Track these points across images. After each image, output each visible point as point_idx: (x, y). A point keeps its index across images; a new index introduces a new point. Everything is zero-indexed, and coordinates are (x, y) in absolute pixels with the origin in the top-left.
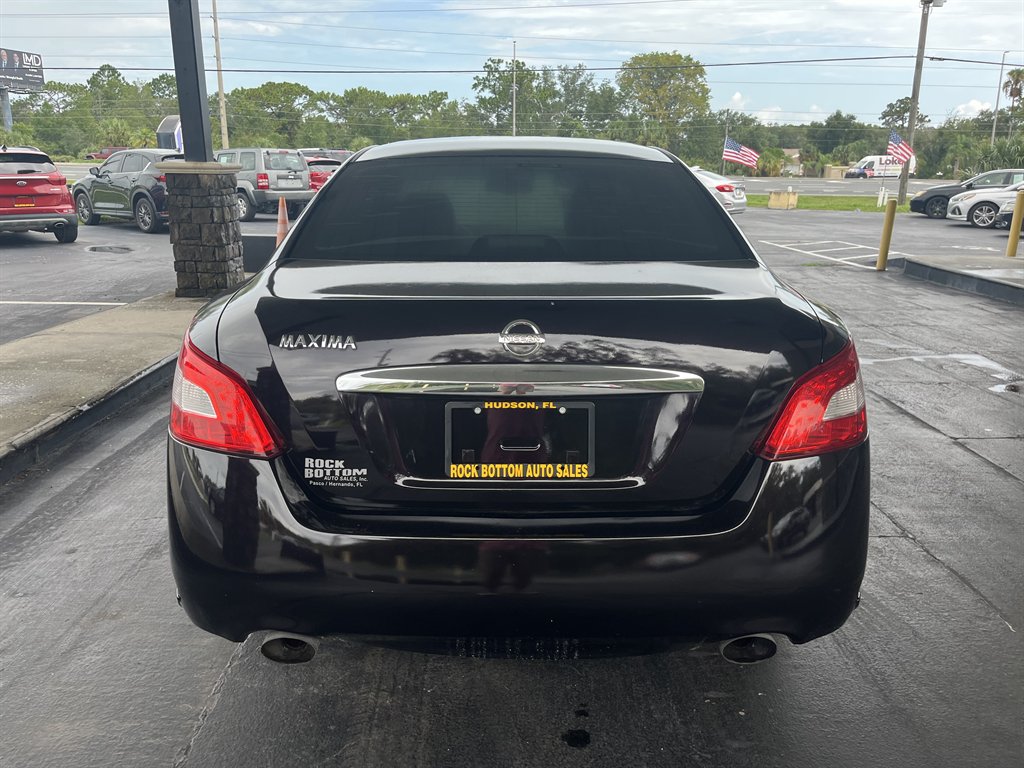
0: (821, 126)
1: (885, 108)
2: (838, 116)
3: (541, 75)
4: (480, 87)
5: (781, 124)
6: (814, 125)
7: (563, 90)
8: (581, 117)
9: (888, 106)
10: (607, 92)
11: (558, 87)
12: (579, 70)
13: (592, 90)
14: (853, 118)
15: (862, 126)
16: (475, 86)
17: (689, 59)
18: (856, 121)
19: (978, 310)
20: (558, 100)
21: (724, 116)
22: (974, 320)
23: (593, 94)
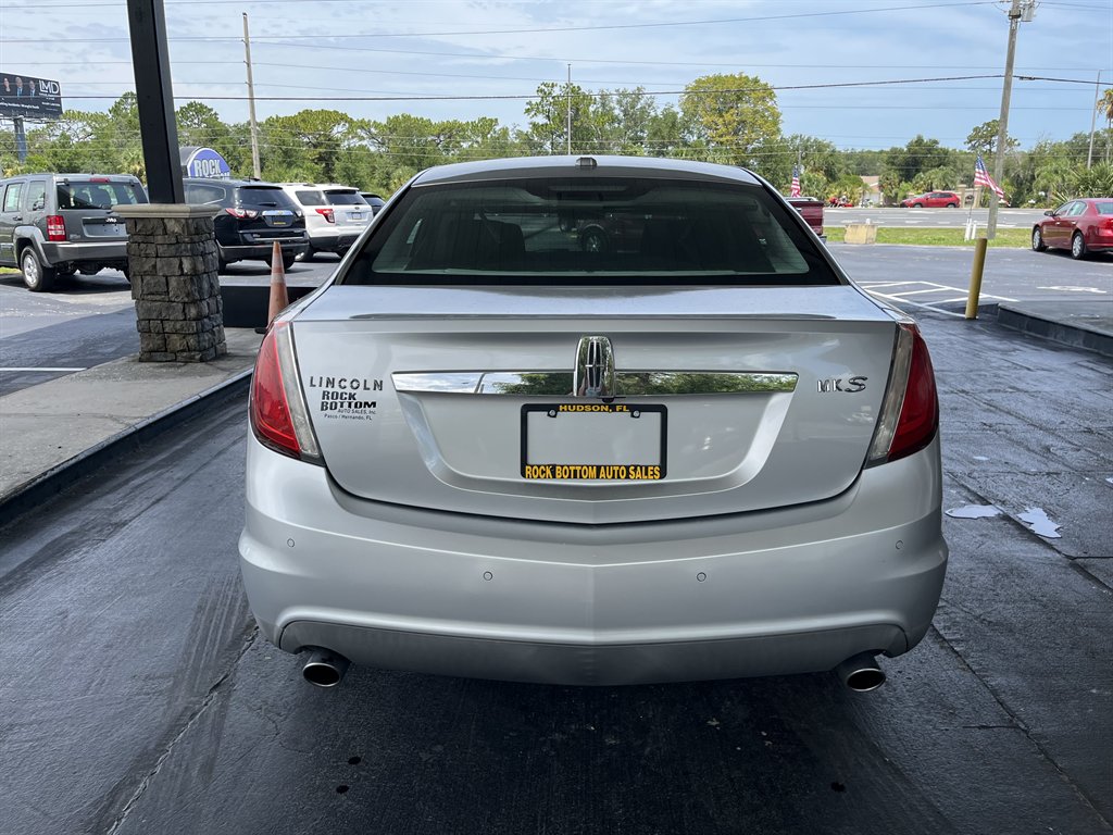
0: (901, 151)
1: (971, 132)
2: (919, 141)
3: (598, 99)
4: (533, 113)
5: (858, 150)
6: (894, 151)
7: (622, 115)
8: (642, 143)
9: (975, 130)
10: (670, 117)
11: (617, 112)
12: (638, 95)
13: (653, 114)
14: (936, 142)
15: (946, 152)
16: (528, 111)
17: (756, 81)
18: (940, 146)
19: (1086, 370)
20: (616, 125)
21: (798, 141)
22: (1083, 383)
23: (655, 119)
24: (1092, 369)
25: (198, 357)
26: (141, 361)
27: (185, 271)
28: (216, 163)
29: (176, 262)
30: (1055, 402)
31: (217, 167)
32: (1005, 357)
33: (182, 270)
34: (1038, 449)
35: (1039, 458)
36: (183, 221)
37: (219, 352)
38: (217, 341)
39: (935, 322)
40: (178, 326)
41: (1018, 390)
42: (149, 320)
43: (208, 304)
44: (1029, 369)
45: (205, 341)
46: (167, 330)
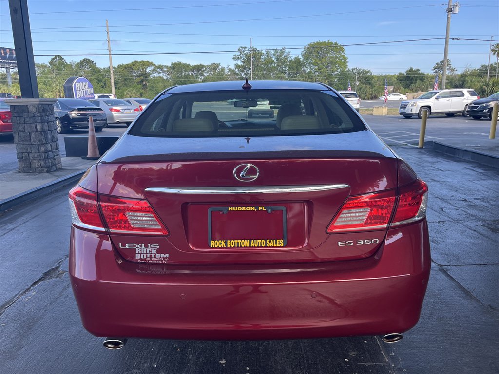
0: (404, 75)
1: (435, 65)
2: (411, 69)
3: (265, 54)
4: (236, 60)
5: (384, 74)
6: (400, 74)
7: (276, 60)
8: (285, 73)
9: (436, 64)
10: (297, 61)
11: (273, 59)
12: (283, 51)
13: (289, 59)
14: (418, 70)
15: (423, 74)
16: (234, 58)
17: (336, 43)
18: (420, 72)
19: (470, 171)
20: (273, 65)
21: (355, 71)
22: (467, 177)
23: (291, 61)
24: (473, 170)
25: (46, 170)
26: (19, 172)
27: (38, 130)
28: (86, 84)
29: (33, 125)
30: (452, 186)
31: (87, 85)
32: (433, 165)
33: (37, 129)
34: (437, 209)
35: (437, 214)
36: (37, 106)
37: (58, 168)
38: (56, 163)
39: (404, 150)
40: (36, 156)
41: (435, 180)
42: (22, 153)
43: (51, 145)
44: (442, 171)
45: (49, 162)
46: (31, 158)
